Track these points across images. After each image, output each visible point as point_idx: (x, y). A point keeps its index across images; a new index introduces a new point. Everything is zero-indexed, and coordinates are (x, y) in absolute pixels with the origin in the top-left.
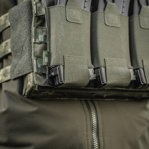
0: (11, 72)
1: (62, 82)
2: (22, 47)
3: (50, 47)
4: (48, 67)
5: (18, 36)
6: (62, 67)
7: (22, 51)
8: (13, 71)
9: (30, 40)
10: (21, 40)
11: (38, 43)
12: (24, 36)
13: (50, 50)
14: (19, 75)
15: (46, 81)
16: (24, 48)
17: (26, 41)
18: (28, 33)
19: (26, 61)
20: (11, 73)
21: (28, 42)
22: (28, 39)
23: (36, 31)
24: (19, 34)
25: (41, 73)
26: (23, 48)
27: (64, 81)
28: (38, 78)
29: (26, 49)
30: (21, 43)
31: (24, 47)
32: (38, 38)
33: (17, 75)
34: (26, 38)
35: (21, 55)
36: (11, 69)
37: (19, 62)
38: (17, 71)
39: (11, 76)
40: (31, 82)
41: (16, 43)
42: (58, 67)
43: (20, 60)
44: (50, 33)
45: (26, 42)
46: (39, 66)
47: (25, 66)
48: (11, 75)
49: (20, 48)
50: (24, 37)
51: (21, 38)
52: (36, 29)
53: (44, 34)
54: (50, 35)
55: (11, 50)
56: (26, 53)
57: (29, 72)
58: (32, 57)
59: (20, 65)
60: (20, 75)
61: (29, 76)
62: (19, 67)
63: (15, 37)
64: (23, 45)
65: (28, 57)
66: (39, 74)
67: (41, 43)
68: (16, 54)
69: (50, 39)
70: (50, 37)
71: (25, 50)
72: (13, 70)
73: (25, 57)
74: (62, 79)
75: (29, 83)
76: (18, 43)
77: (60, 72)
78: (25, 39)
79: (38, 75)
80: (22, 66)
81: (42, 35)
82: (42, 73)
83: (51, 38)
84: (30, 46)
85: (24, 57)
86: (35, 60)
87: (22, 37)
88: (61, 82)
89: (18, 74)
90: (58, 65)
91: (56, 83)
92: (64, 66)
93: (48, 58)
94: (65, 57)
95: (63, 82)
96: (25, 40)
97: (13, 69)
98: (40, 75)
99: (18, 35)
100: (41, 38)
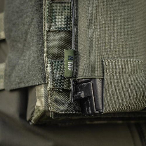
0: (6, 75)
1: (99, 110)
2: (25, 33)
3: (77, 42)
4: (74, 80)
5: (17, 12)
6: (99, 82)
7: (25, 40)
8: (10, 76)
9: (40, 23)
10: (24, 20)
11: (54, 31)
12: (29, 14)
13: (77, 46)
14: (20, 85)
15: (69, 105)
16: (29, 37)
17: (33, 23)
18: (35, 8)
19: (33, 61)
20: (5, 79)
21: (37, 26)
22: (35, 20)
23: (51, 7)
24: (19, 8)
25: (60, 89)
26: (26, 37)
27: (103, 109)
28: (55, 99)
29: (33, 40)
30: (24, 26)
31: (29, 34)
32: (55, 21)
33: (16, 85)
34: (32, 19)
35: (23, 49)
36: (6, 70)
37: (20, 61)
38: (17, 78)
39: (6, 83)
40: (41, 101)
41: (14, 24)
42: (92, 81)
43: (22, 58)
44: (77, 14)
45: (33, 26)
46: (57, 76)
47: (30, 71)
48: (5, 81)
49: (22, 36)
50: (29, 16)
51: (24, 17)
52: (51, 5)
53: (66, 13)
54: (77, 17)
55: (6, 35)
56: (32, 46)
57: (37, 84)
58: (43, 56)
59: (22, 67)
60: (22, 85)
61: (38, 91)
62: (21, 71)
63: (13, 12)
64: (26, 31)
65: (35, 55)
66: (56, 90)
67: (60, 31)
68: (14, 44)
69: (77, 25)
70: (77, 21)
71: (30, 40)
72: (9, 74)
73: (31, 53)
74: (98, 105)
75: (38, 104)
76: (18, 24)
77: (95, 91)
78: (30, 19)
79: (55, 94)
80: (24, 70)
81: (62, 15)
82: (63, 89)
83: (79, 24)
84: (40, 33)
85: (28, 52)
86: (49, 66)
87: (25, 15)
88: (96, 110)
89: (19, 83)
90: (92, 78)
91: (88, 110)
92: (103, 79)
93: (72, 63)
94: (104, 63)
95: (101, 111)
96: (31, 22)
97: (9, 72)
98: (58, 92)
99: (18, 10)
100: (60, 21)
